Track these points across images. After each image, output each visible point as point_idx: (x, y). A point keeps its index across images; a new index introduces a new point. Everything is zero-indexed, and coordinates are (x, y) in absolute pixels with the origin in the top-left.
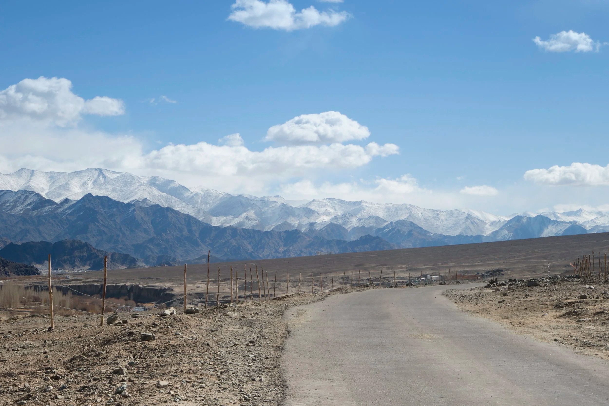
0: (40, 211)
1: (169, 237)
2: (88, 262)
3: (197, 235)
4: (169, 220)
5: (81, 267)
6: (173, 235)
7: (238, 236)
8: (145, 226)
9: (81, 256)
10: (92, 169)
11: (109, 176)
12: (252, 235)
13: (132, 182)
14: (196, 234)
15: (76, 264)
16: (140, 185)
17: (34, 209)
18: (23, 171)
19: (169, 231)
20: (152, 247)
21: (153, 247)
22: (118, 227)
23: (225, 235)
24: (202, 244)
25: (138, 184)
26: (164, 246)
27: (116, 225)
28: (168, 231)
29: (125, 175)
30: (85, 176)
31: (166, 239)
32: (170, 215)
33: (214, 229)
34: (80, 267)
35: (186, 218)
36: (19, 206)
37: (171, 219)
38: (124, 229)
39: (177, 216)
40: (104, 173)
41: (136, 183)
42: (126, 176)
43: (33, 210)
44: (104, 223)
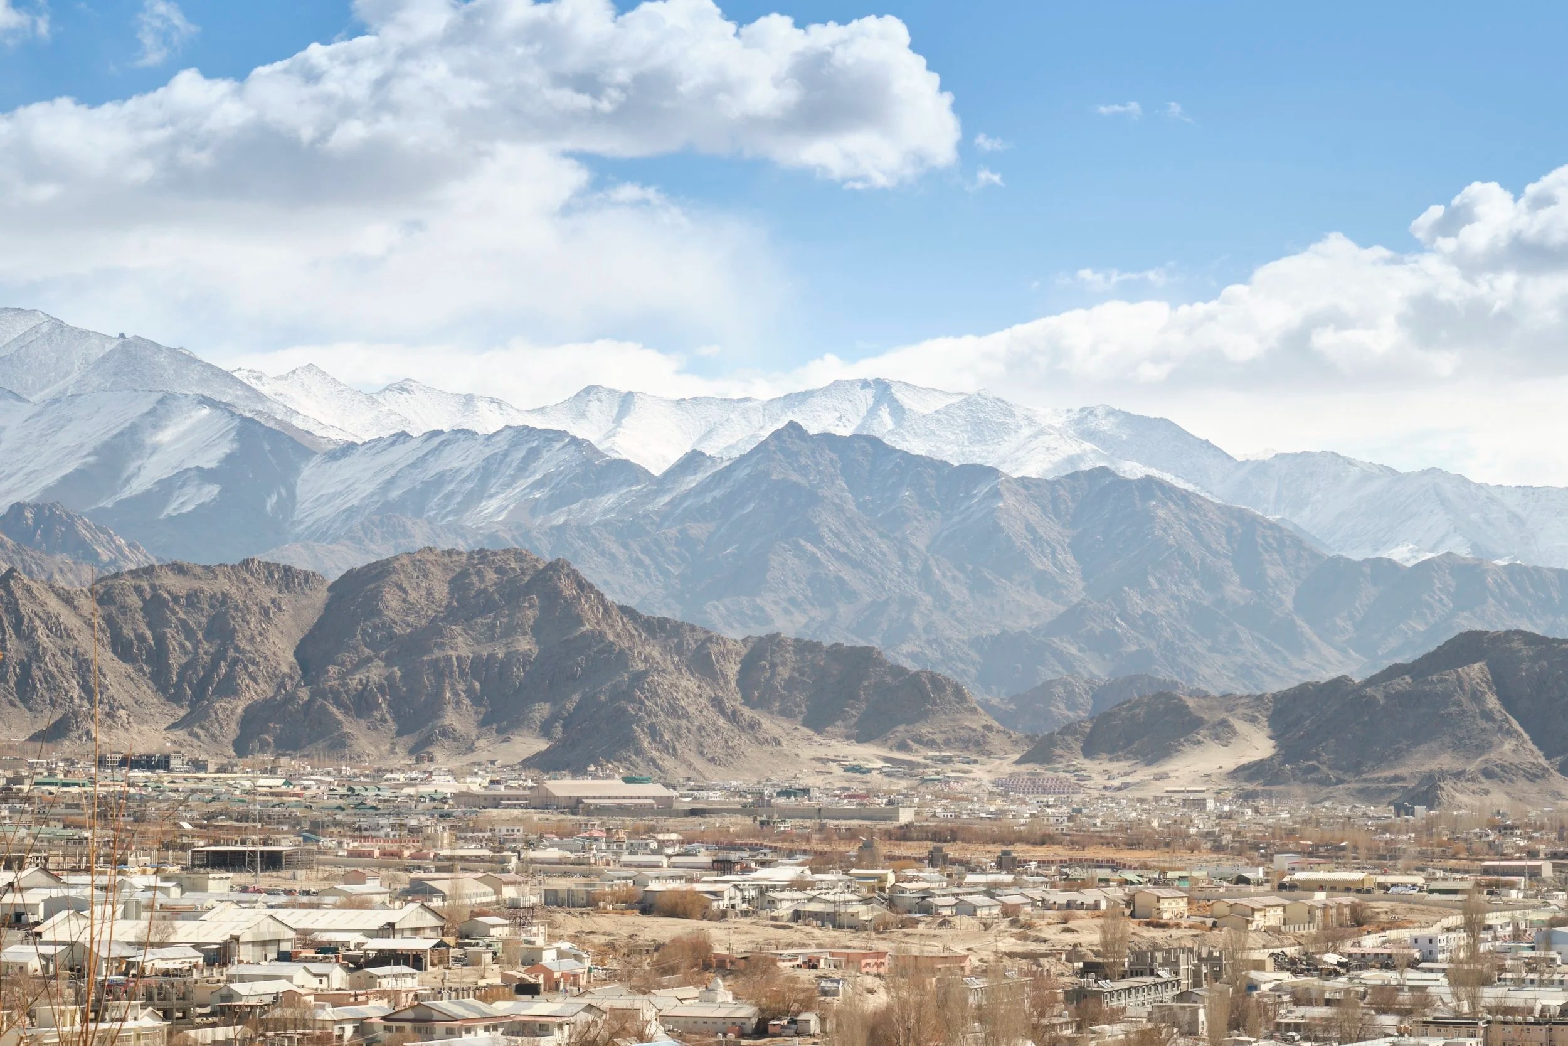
0: (582, 509)
1: (1160, 609)
2: (542, 710)
3: (1289, 603)
4: (1158, 533)
5: (482, 743)
6: (1175, 598)
7: (1491, 600)
8: (1041, 563)
9: (492, 656)
10: (851, 383)
11: (915, 407)
12: (1555, 595)
13: (1002, 424)
14: (1283, 597)
15: (451, 719)
16: (1036, 436)
17: (559, 499)
18: (593, 396)
19: (1160, 582)
20: (1073, 650)
21: (1080, 650)
22: (916, 567)
23: (1426, 597)
24: (1315, 639)
25: (1026, 432)
26: (1134, 648)
27: (904, 557)
28: (1151, 579)
29: (978, 398)
30: (826, 409)
31: (1145, 615)
32: (1161, 513)
33: (1367, 570)
34: (470, 749)
35: (1235, 524)
36: (497, 493)
37: (1165, 530)
38: (944, 575)
39: (1195, 516)
40: (898, 396)
41: (1020, 427)
42: (983, 401)
43: (550, 509)
44: (848, 545)
